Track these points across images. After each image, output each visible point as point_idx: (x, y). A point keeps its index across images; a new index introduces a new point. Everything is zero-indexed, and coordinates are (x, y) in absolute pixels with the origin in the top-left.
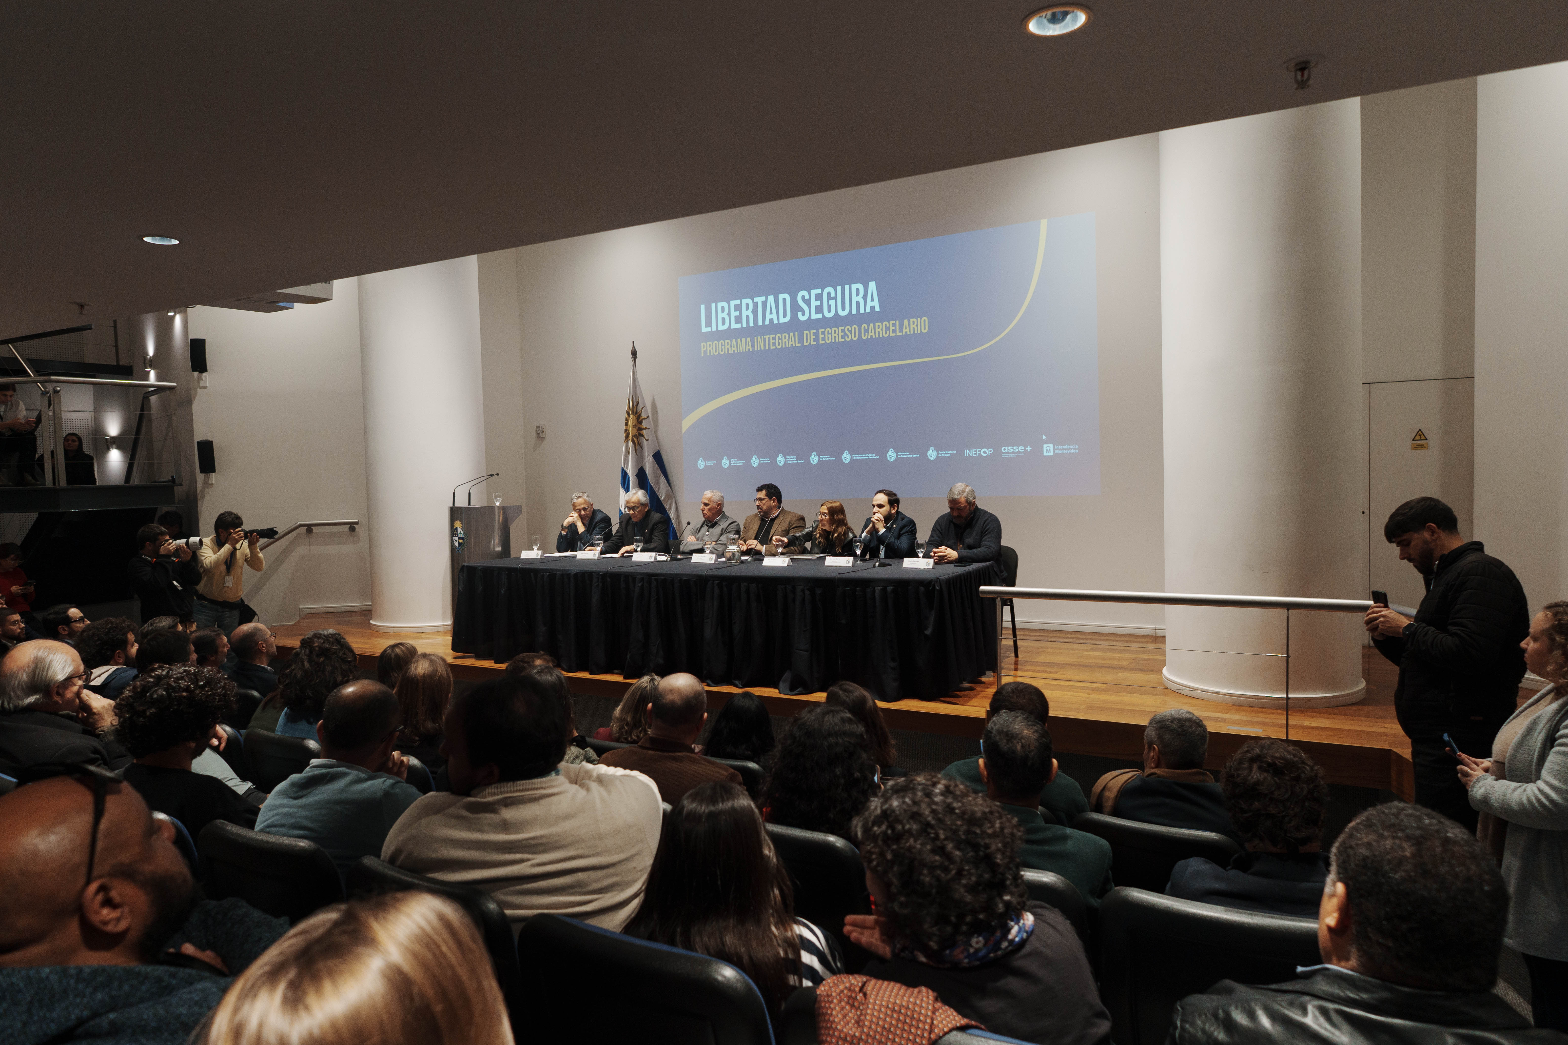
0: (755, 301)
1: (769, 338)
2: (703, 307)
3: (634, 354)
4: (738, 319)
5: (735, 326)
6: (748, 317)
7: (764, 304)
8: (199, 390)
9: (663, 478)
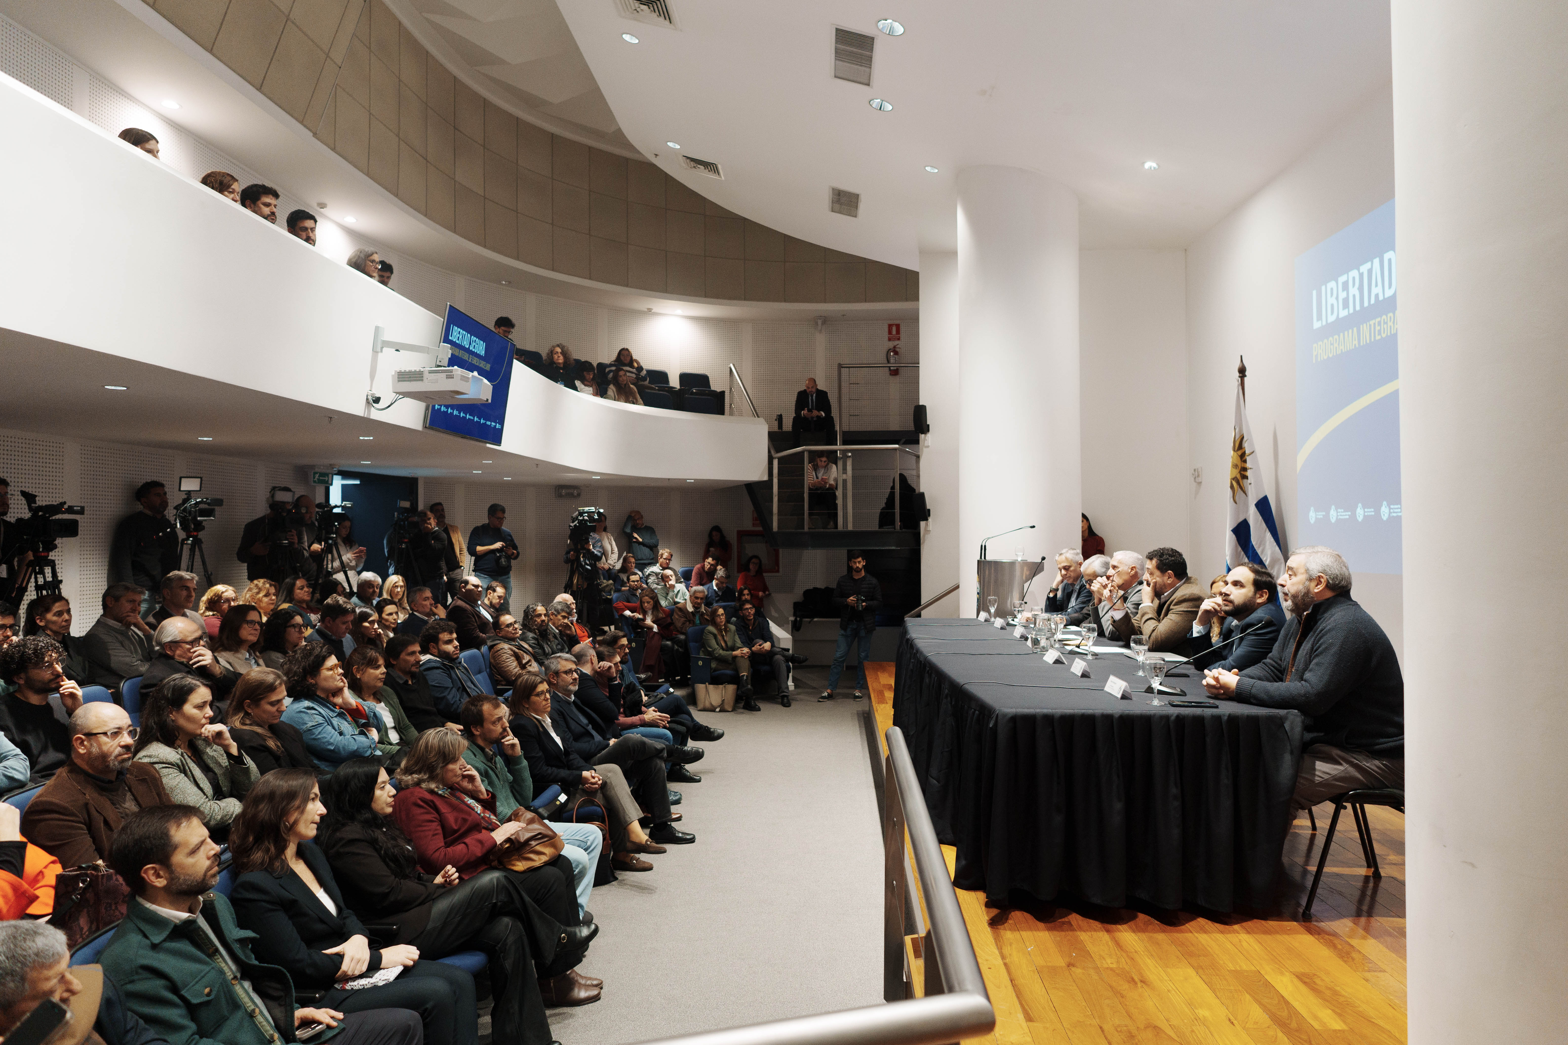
0: (1361, 271)
1: (1375, 324)
2: (1314, 292)
3: (1242, 371)
4: (1346, 304)
5: (1343, 313)
6: (1354, 296)
7: (1370, 271)
8: (924, 449)
9: (1268, 535)
